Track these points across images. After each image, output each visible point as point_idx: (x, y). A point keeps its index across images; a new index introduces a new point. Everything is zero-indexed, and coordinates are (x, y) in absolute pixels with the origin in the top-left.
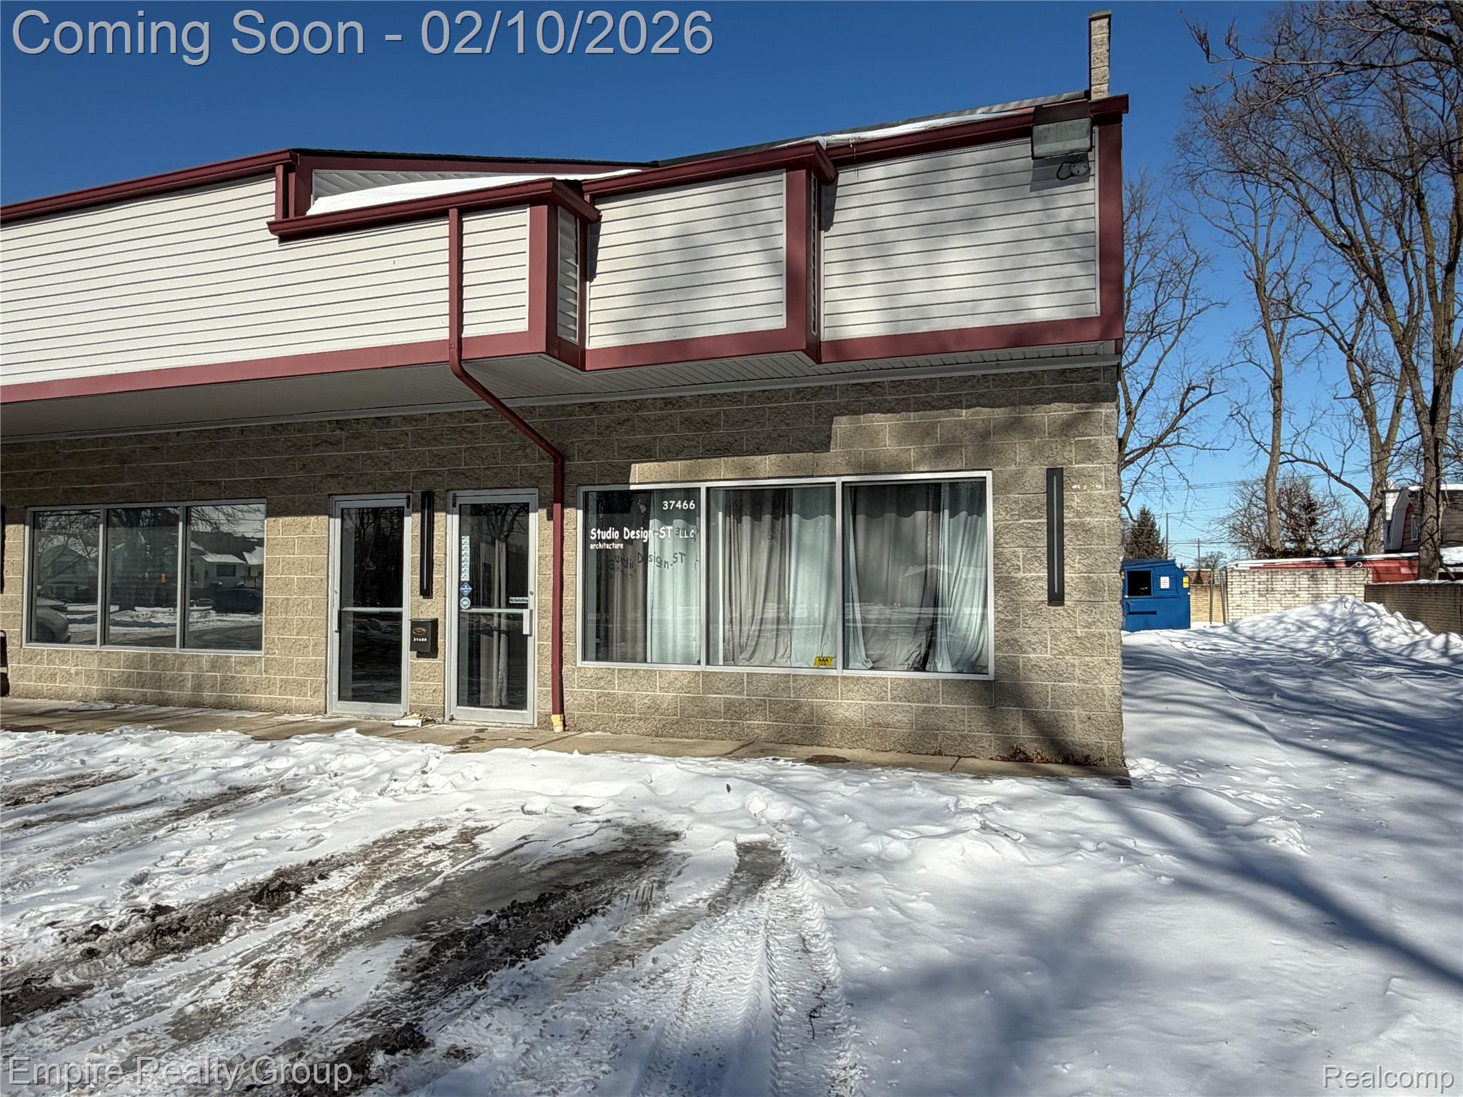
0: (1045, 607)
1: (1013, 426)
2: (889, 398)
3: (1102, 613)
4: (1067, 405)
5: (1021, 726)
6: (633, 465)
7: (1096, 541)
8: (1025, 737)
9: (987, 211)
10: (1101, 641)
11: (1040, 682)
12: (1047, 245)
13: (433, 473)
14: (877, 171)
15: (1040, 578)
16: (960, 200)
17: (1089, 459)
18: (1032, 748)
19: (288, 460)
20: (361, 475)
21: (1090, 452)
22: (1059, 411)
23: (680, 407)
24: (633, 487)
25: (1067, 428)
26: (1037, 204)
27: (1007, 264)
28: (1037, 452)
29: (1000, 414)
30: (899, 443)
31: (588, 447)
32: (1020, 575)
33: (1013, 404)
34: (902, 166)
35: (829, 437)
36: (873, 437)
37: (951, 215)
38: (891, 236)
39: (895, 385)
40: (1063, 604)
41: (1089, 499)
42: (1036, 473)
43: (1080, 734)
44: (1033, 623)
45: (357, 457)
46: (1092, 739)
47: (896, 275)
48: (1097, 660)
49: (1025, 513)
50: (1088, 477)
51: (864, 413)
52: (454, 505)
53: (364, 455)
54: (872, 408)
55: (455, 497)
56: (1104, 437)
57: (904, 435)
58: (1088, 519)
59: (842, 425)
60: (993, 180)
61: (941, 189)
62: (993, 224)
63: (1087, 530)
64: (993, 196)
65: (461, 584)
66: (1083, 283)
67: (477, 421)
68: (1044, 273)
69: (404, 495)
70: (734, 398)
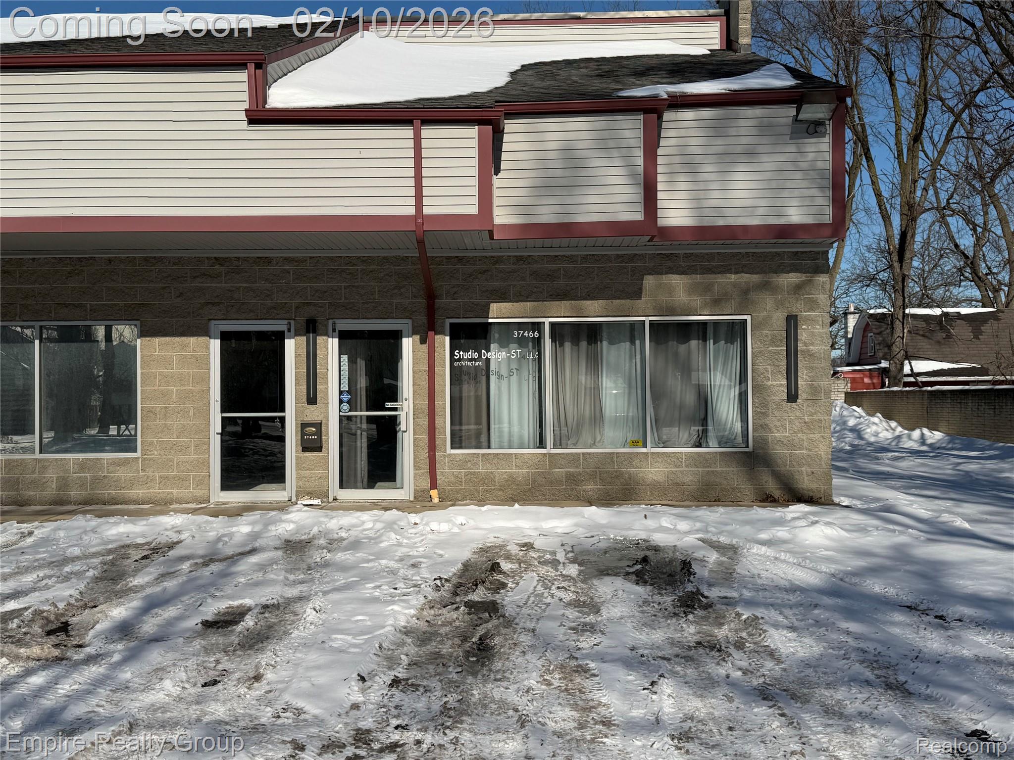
0: (784, 403)
1: (765, 286)
2: (683, 264)
3: (820, 406)
4: (799, 275)
5: (770, 480)
6: (491, 305)
7: (817, 361)
8: (772, 487)
9: (761, 149)
10: (820, 425)
11: (780, 452)
12: (799, 175)
13: (315, 305)
14: (689, 114)
15: (782, 385)
16: (744, 140)
17: (812, 309)
18: (777, 494)
19: (164, 288)
20: (243, 304)
21: (813, 305)
22: (793, 278)
23: (529, 263)
24: (490, 321)
25: (798, 288)
26: (793, 148)
27: (774, 184)
28: (779, 304)
29: (755, 278)
30: (690, 295)
31: (455, 290)
32: (770, 383)
33: (765, 272)
34: (707, 113)
35: (641, 289)
36: (670, 290)
37: (739, 149)
38: (698, 159)
39: (687, 256)
40: (796, 402)
41: (813, 334)
42: (779, 318)
43: (806, 483)
44: (777, 413)
45: (238, 288)
46: (814, 486)
47: (702, 186)
48: (817, 436)
49: (773, 342)
50: (811, 321)
51: (667, 273)
52: (334, 330)
53: (245, 288)
54: (671, 271)
55: (334, 323)
56: (821, 296)
57: (692, 289)
58: (811, 348)
59: (649, 281)
60: (765, 129)
61: (733, 131)
62: (765, 158)
63: (811, 355)
64: (765, 140)
65: (341, 393)
66: (820, 201)
67: (354, 265)
68: (796, 193)
69: (286, 322)
70: (570, 259)
